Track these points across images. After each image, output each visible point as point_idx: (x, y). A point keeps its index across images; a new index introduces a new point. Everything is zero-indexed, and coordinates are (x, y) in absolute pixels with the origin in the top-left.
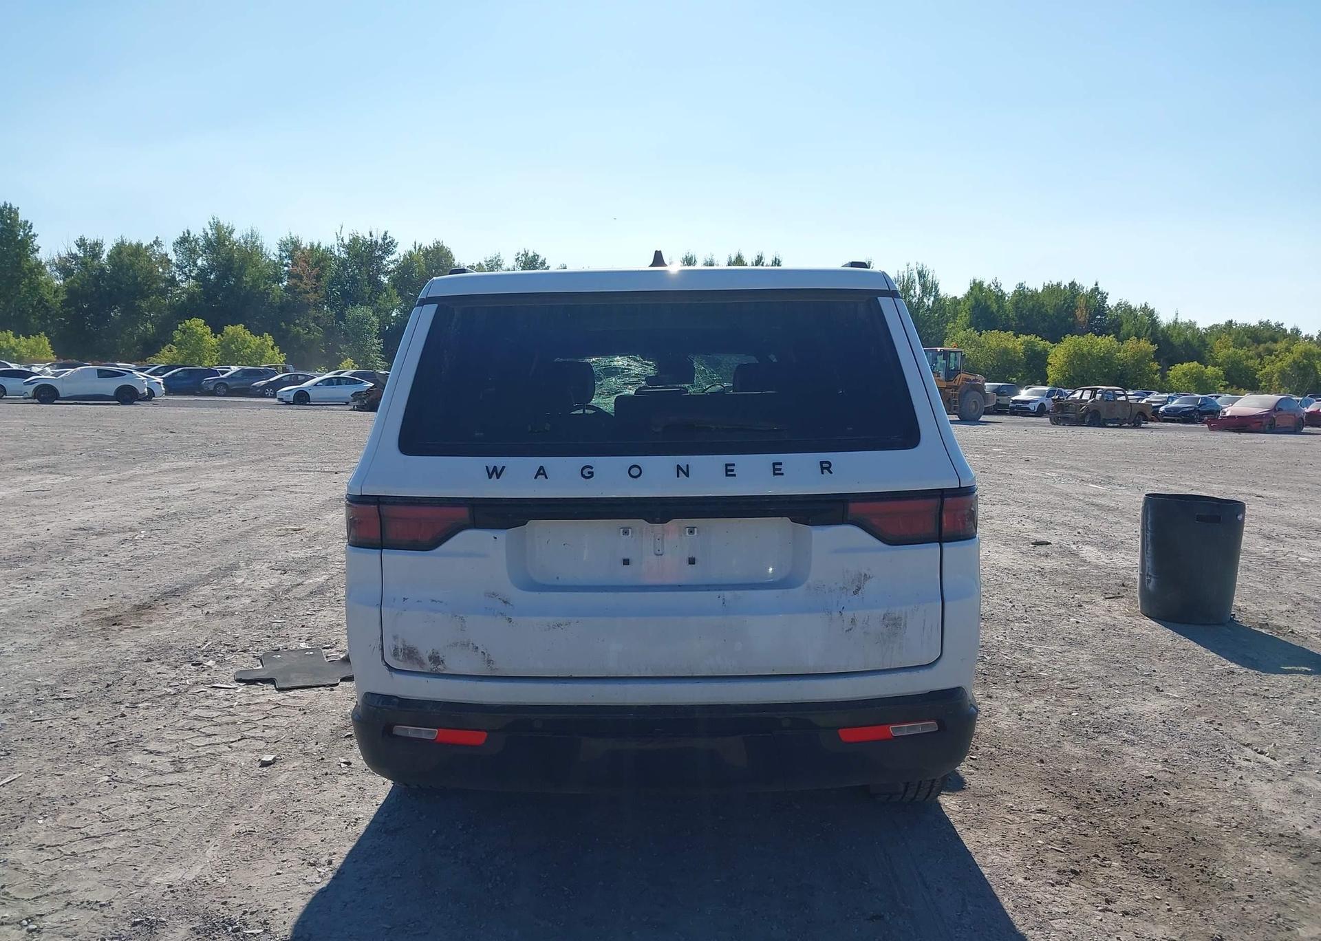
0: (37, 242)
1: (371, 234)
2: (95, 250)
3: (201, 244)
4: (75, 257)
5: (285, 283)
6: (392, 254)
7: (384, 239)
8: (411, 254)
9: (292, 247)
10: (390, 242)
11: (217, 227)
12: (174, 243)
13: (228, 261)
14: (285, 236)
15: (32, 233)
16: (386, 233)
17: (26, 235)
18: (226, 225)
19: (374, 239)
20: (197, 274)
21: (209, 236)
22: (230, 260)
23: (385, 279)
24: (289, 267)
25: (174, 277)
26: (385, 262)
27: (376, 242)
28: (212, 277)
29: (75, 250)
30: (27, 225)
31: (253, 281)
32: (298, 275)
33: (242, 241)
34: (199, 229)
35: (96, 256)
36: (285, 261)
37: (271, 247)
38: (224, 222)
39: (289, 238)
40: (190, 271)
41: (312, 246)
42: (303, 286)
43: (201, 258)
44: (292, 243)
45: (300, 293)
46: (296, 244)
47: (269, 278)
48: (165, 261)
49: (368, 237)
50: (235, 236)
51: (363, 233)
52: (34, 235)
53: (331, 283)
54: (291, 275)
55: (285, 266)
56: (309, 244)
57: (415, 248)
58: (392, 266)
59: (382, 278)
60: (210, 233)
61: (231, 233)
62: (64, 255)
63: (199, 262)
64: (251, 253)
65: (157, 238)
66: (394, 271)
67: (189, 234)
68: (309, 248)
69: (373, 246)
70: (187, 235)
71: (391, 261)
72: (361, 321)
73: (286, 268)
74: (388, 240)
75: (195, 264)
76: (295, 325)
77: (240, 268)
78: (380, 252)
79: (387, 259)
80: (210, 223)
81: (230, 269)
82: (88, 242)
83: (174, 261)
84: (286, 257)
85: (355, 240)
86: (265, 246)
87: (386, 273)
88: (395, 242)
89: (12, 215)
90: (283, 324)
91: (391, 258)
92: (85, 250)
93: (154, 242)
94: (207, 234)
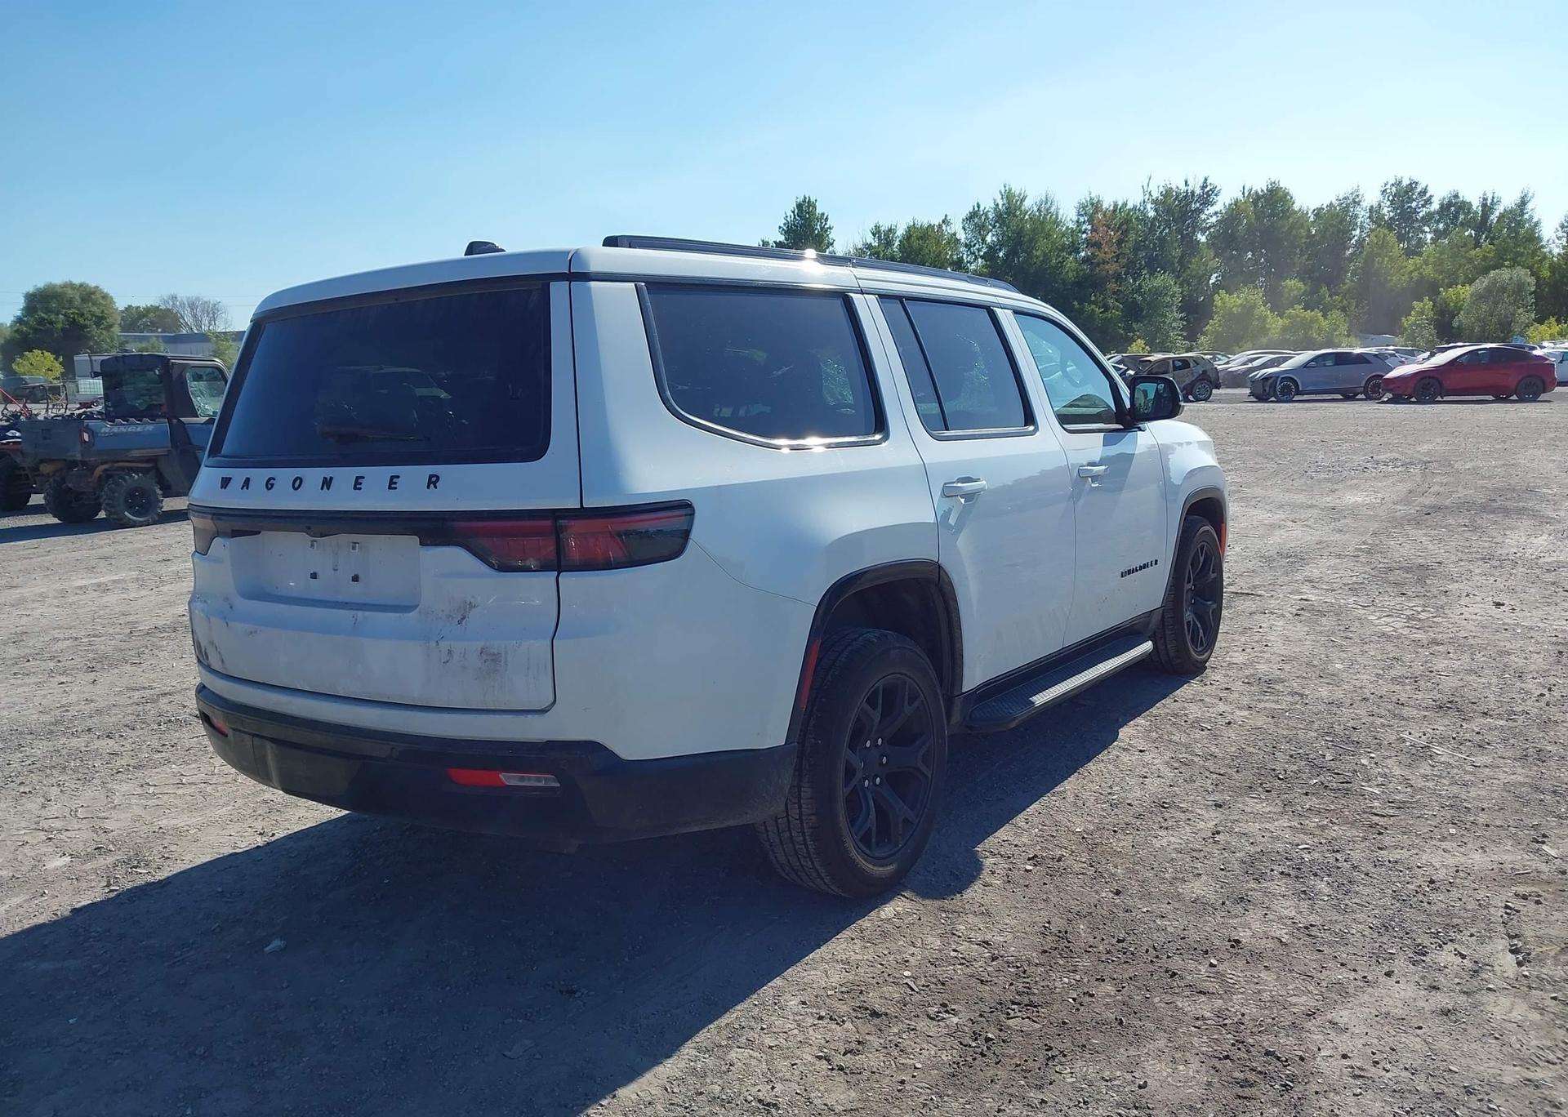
0: (832, 235)
1: (1186, 182)
2: (889, 237)
3: (991, 217)
4: (869, 246)
5: (1083, 254)
6: (1212, 205)
7: (1203, 188)
8: (1237, 202)
9: (1091, 210)
10: (1211, 190)
11: (1008, 196)
12: (964, 220)
13: (1018, 234)
14: (1083, 197)
15: (826, 227)
16: (1206, 179)
17: (822, 228)
18: (1017, 193)
19: (1190, 188)
20: (985, 253)
21: (1000, 207)
22: (1019, 233)
23: (1202, 238)
24: (1087, 234)
25: (961, 260)
26: (1203, 216)
27: (1193, 193)
28: (1001, 254)
29: (870, 239)
30: (823, 218)
31: (1045, 255)
32: (1096, 242)
33: (1035, 209)
34: (989, 200)
35: (889, 243)
36: (1084, 227)
37: (1068, 214)
38: (1016, 190)
39: (1089, 199)
40: (979, 250)
41: (1116, 205)
42: (1102, 255)
43: (990, 234)
44: (1092, 204)
45: (1098, 265)
46: (1096, 206)
47: (1063, 248)
48: (954, 240)
49: (1183, 188)
50: (1027, 204)
51: (1177, 184)
52: (830, 228)
53: (1136, 249)
54: (1090, 243)
55: (1084, 233)
56: (1112, 204)
57: (1243, 193)
58: (1214, 220)
59: (1199, 236)
60: (1000, 203)
61: (1022, 201)
62: (860, 246)
63: (989, 239)
64: (1044, 221)
65: (946, 216)
66: (1216, 226)
67: (979, 207)
68: (1112, 208)
69: (1189, 197)
70: (976, 209)
71: (1211, 215)
72: (1157, 293)
73: (1084, 236)
74: (1208, 189)
75: (984, 240)
76: (1091, 303)
77: (1031, 241)
78: (1198, 205)
79: (1206, 212)
80: (1000, 192)
81: (1020, 243)
82: (882, 229)
83: (963, 241)
84: (1084, 222)
85: (1168, 193)
86: (1061, 212)
87: (1203, 231)
88: (1218, 189)
89: (811, 208)
90: (1076, 303)
91: (1211, 210)
92: (879, 237)
93: (943, 221)
94: (998, 205)
